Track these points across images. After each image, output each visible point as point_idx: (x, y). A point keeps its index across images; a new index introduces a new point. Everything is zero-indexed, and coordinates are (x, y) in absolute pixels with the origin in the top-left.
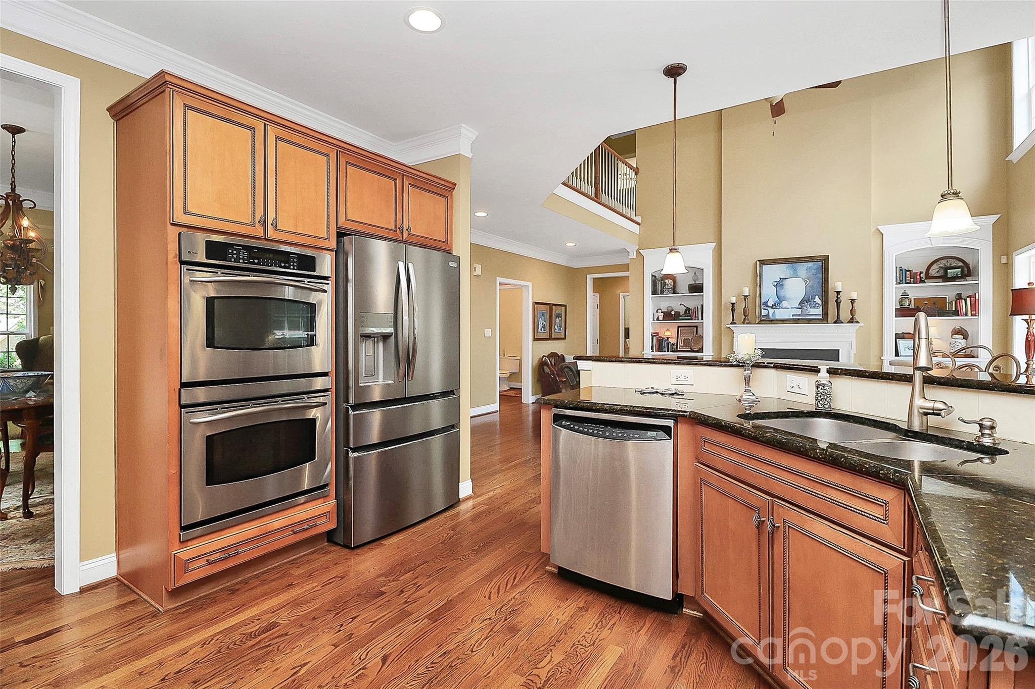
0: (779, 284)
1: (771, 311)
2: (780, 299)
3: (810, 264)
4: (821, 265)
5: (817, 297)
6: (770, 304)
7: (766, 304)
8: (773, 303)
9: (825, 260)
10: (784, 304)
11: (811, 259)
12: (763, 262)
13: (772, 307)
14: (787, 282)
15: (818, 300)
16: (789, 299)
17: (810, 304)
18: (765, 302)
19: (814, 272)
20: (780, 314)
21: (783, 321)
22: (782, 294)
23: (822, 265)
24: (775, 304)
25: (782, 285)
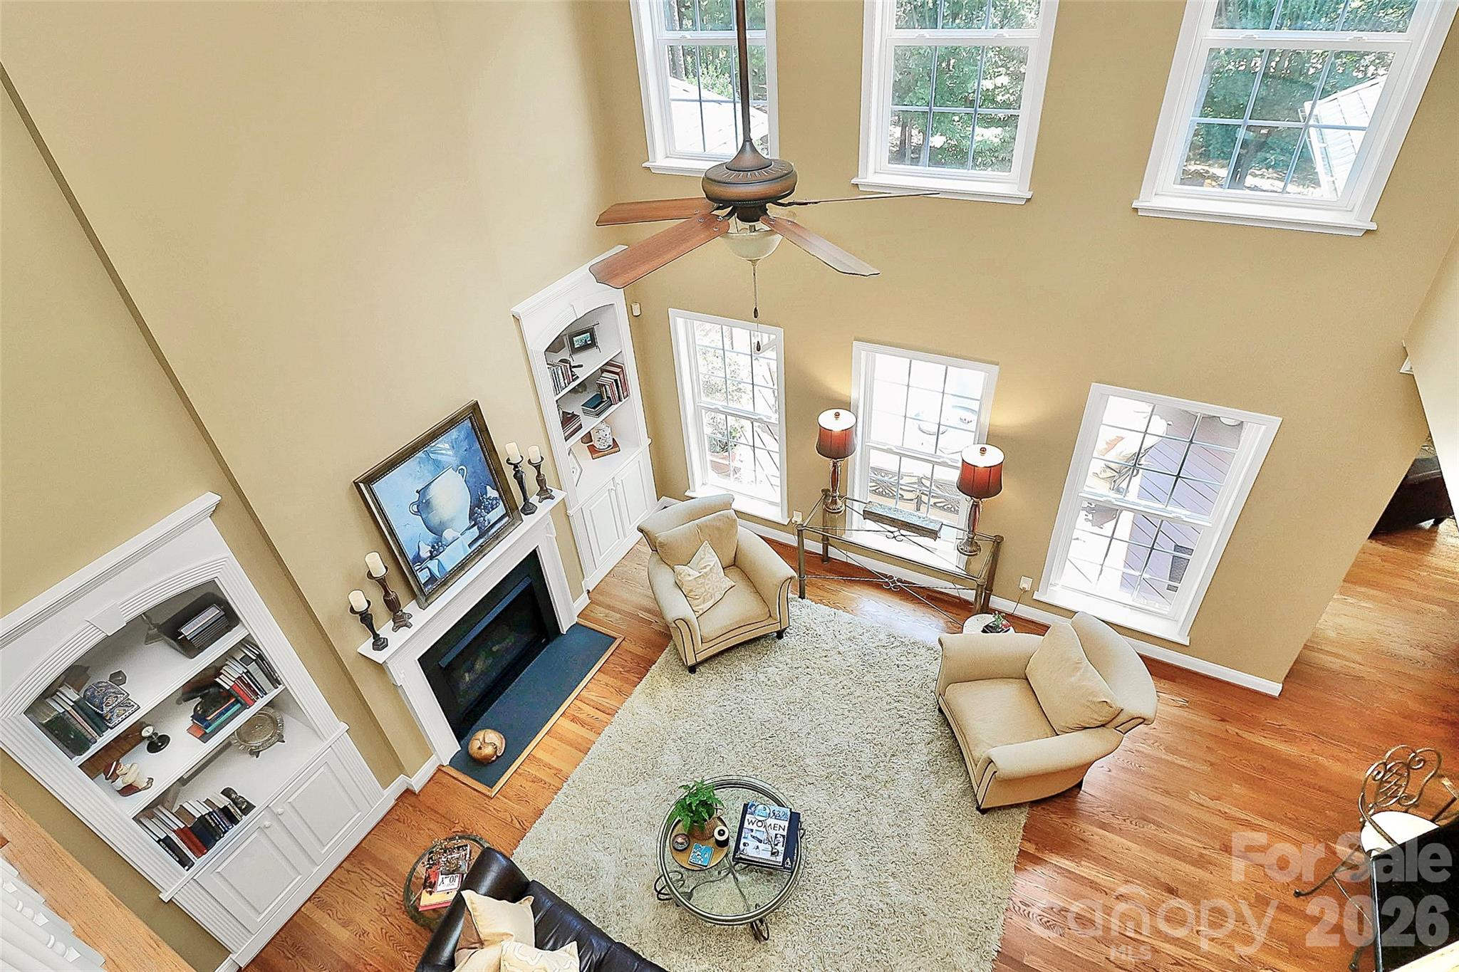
0: (423, 505)
1: (433, 565)
2: (436, 530)
3: (454, 433)
4: (470, 425)
5: (488, 487)
6: (425, 553)
7: (418, 559)
8: (430, 548)
9: (474, 411)
10: (448, 535)
11: (452, 423)
12: (370, 479)
13: (431, 558)
14: (434, 492)
15: (492, 493)
16: (452, 520)
17: (485, 508)
18: (413, 559)
19: (465, 445)
20: (449, 558)
21: (462, 567)
22: (435, 520)
23: (472, 425)
24: (433, 547)
25: (428, 503)
